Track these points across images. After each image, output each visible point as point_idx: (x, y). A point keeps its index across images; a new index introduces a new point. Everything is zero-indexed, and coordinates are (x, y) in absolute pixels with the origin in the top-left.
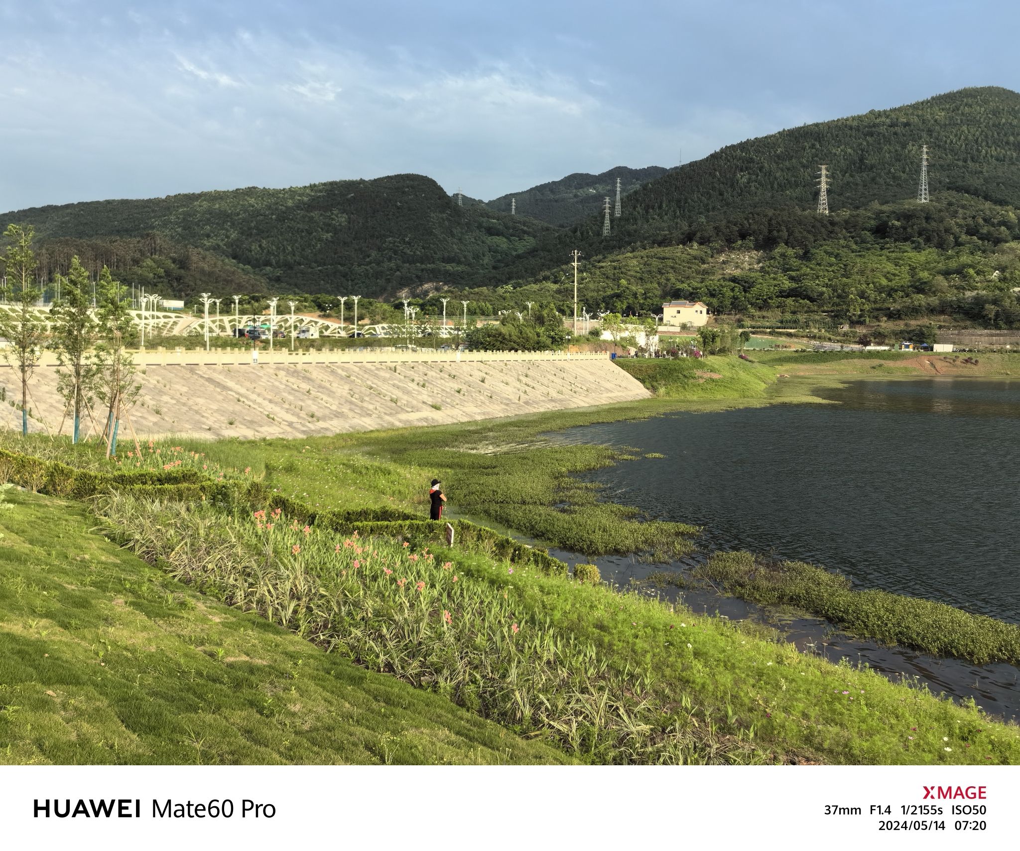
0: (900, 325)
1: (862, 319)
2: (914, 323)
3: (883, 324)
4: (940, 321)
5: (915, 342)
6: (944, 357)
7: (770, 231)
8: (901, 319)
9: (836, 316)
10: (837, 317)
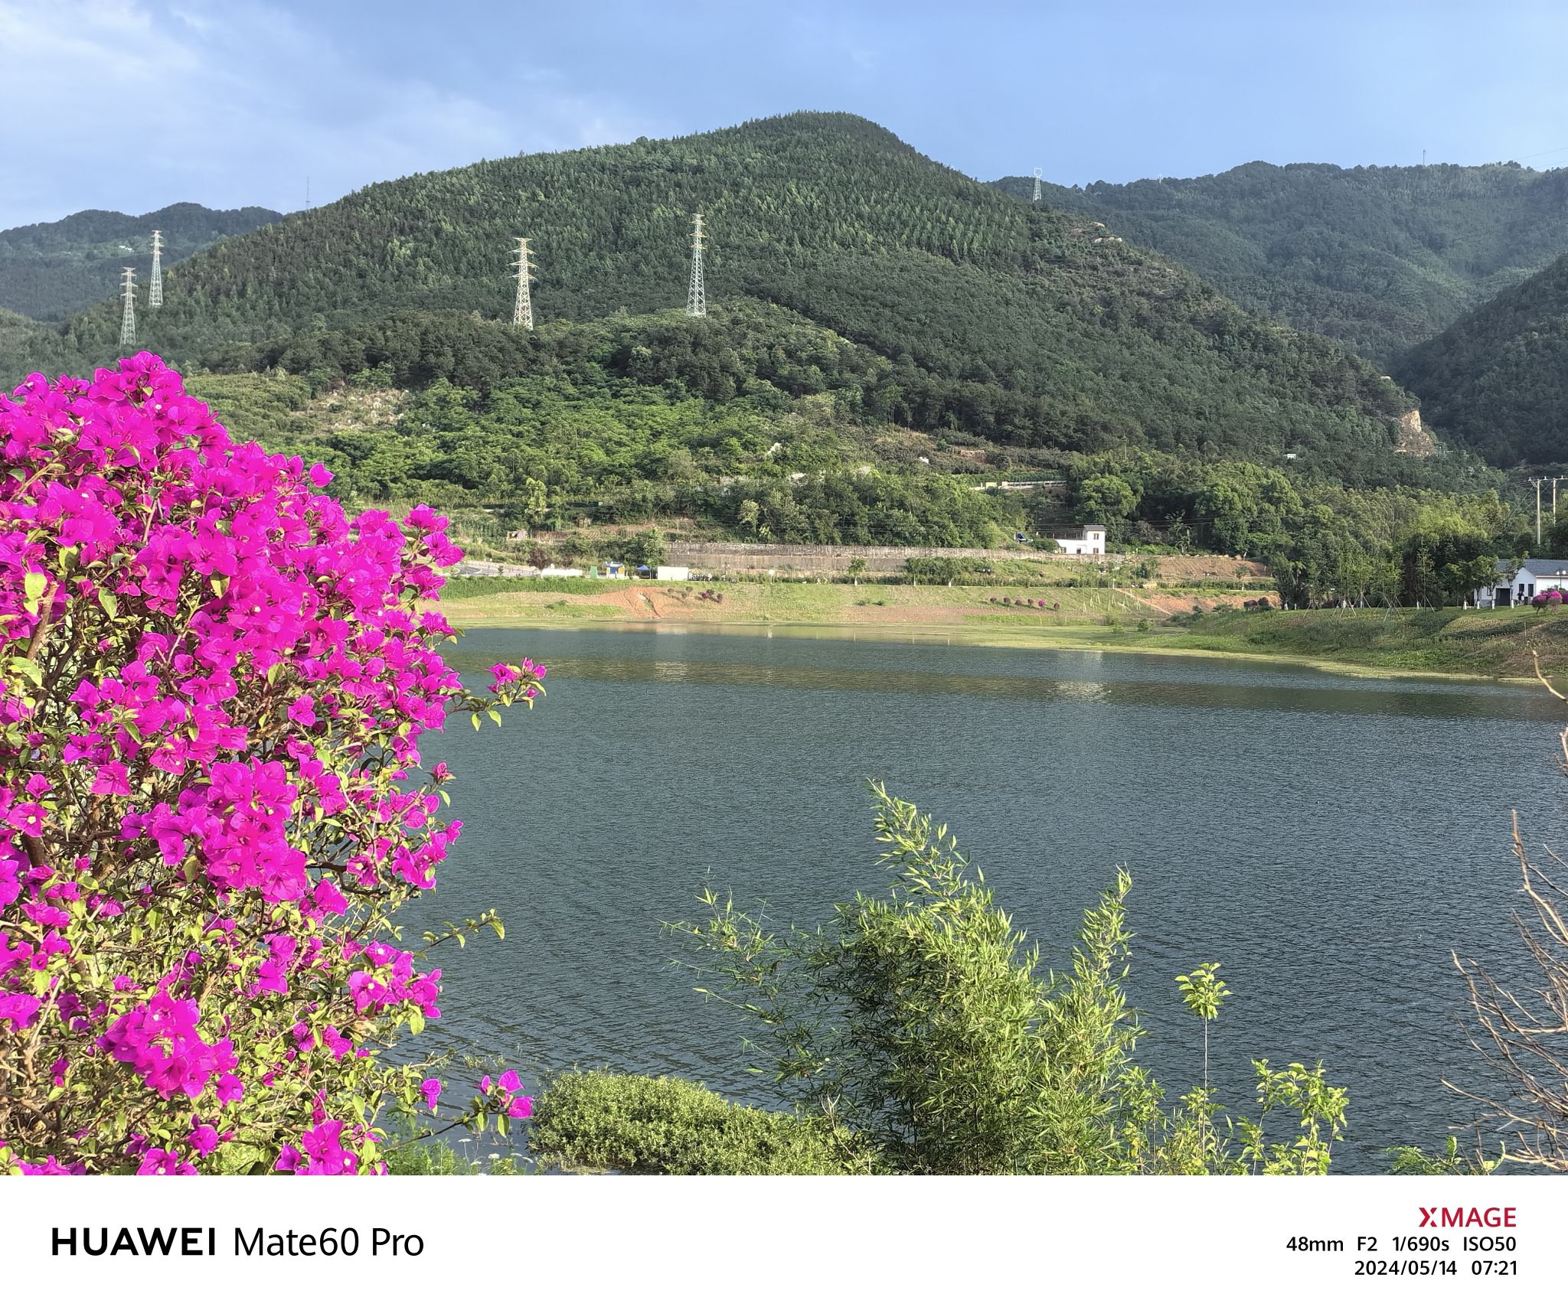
0: (610, 533)
1: (549, 522)
2: (632, 530)
3: (583, 531)
4: (674, 527)
5: (631, 562)
6: (670, 589)
7: (424, 354)
8: (614, 523)
9: (507, 515)
10: (509, 515)
